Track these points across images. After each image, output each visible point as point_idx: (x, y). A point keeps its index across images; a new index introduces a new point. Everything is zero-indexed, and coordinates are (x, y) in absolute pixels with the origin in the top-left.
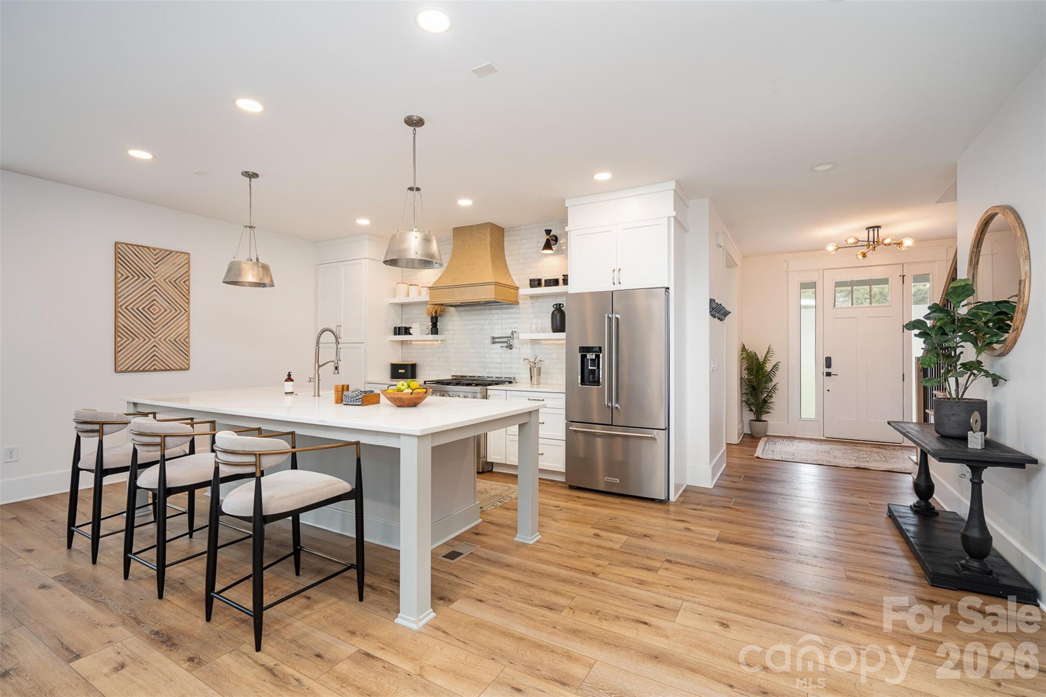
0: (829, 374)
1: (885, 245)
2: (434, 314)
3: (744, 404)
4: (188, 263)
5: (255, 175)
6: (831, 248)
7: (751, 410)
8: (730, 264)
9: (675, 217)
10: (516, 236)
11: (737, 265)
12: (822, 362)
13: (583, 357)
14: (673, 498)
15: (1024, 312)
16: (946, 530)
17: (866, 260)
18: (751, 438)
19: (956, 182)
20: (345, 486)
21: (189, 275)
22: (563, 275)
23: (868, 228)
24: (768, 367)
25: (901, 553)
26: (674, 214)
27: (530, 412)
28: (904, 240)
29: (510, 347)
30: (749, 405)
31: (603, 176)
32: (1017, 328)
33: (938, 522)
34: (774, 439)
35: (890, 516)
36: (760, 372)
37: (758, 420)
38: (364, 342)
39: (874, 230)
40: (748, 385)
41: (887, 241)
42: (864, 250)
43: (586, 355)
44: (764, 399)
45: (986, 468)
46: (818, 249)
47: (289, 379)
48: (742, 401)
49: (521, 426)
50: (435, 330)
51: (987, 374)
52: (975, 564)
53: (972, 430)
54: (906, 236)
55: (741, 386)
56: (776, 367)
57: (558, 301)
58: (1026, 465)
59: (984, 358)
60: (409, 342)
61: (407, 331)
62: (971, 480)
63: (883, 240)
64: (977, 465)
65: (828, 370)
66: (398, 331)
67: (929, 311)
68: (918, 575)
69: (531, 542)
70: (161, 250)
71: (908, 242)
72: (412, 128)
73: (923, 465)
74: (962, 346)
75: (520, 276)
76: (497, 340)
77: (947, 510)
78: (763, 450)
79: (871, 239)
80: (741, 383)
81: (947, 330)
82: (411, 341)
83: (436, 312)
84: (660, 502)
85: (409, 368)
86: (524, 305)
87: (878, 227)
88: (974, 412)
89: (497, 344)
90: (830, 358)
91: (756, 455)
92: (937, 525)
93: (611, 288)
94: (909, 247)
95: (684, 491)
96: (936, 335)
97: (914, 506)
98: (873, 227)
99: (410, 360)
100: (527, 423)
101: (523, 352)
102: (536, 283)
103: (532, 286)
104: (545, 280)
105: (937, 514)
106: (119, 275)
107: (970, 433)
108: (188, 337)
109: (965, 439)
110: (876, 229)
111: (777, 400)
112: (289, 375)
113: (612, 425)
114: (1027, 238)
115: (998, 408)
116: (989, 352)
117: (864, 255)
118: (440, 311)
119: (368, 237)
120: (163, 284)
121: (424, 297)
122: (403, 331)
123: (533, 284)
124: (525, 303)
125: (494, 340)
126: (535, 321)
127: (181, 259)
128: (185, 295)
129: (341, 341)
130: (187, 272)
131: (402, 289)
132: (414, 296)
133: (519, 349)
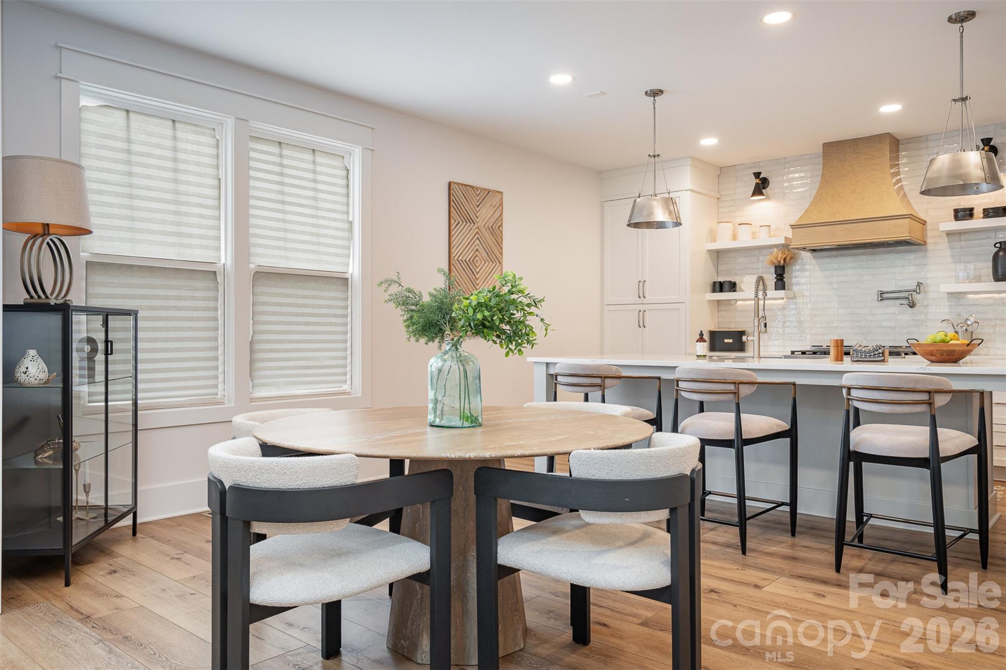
2: (782, 262)
4: (501, 204)
21: (502, 220)
29: (912, 305)
38: (684, 301)
50: (781, 283)
60: (732, 302)
61: (733, 287)
66: (719, 287)
70: (482, 189)
76: (885, 296)
82: (736, 300)
83: (784, 259)
85: (736, 337)
86: (938, 248)
89: (886, 301)
101: (937, 309)
102: (965, 214)
103: (957, 219)
104: (984, 210)
106: (453, 221)
118: (791, 258)
119: (690, 162)
120: (483, 230)
121: (764, 240)
122: (726, 287)
123: (960, 214)
124: (936, 243)
125: (882, 296)
126: (962, 266)
127: (496, 201)
128: (499, 244)
129: (645, 301)
130: (501, 215)
131: (726, 229)
132: (745, 240)
133: (926, 306)
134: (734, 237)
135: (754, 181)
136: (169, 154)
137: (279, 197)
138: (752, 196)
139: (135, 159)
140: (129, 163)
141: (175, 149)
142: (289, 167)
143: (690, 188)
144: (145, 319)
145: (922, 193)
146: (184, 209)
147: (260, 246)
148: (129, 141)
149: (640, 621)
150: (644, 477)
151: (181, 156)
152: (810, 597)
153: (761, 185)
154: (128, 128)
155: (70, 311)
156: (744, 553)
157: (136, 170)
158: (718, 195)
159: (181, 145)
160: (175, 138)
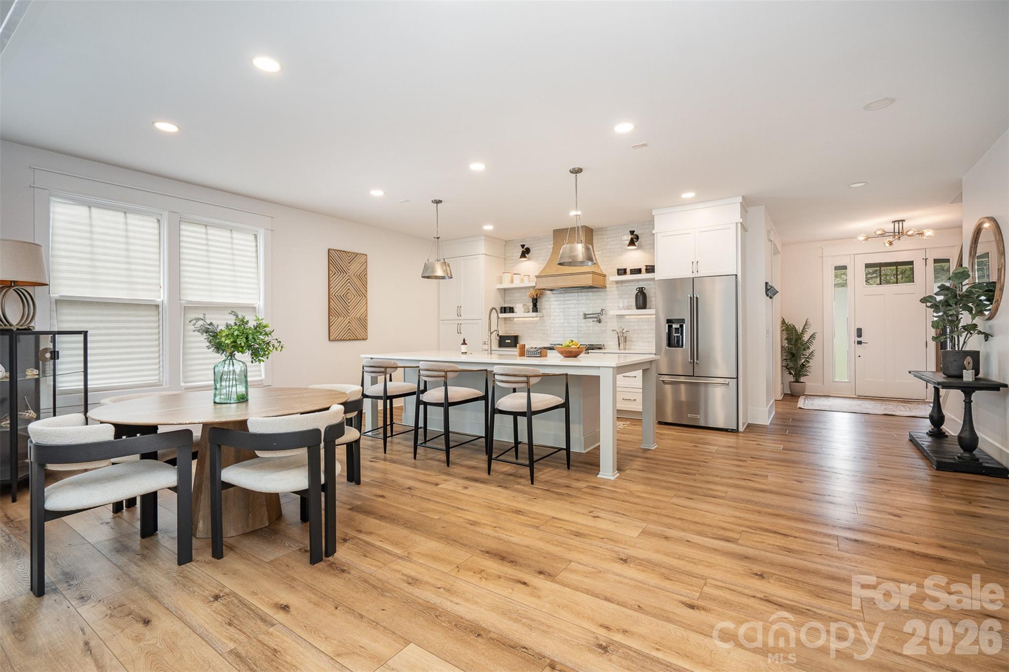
0: (860, 343)
1: (908, 236)
2: (535, 297)
3: (784, 368)
4: (366, 262)
5: (440, 202)
6: (861, 238)
7: (790, 373)
8: (776, 252)
9: (741, 223)
10: (603, 235)
11: (779, 253)
12: (854, 333)
13: (670, 327)
14: (741, 429)
15: (1002, 290)
16: (950, 444)
17: (891, 247)
18: (792, 396)
19: (961, 193)
20: (560, 400)
21: (366, 271)
22: (646, 266)
23: (894, 222)
24: (806, 338)
25: (916, 457)
26: (741, 220)
27: (651, 361)
28: (925, 231)
29: (600, 321)
30: (788, 369)
31: (688, 195)
32: (998, 300)
33: (947, 441)
34: (811, 397)
35: (911, 440)
36: (799, 341)
37: (797, 381)
38: (481, 319)
39: (899, 223)
40: (788, 352)
41: (910, 233)
42: (891, 239)
43: (672, 325)
44: (803, 364)
45: (974, 392)
46: (850, 238)
47: (464, 343)
48: (782, 366)
49: (644, 371)
50: (535, 309)
51: (980, 332)
52: (967, 455)
53: (966, 369)
54: (928, 227)
55: (782, 354)
56: (813, 337)
57: (641, 285)
58: (1001, 388)
59: (978, 320)
60: (512, 319)
61: (511, 310)
62: (964, 401)
63: (907, 232)
64: (968, 390)
65: (859, 339)
66: (504, 310)
67: (938, 290)
68: (927, 466)
69: (653, 448)
70: (352, 253)
71: (928, 233)
72: (575, 175)
73: (936, 402)
74: (962, 314)
75: (607, 266)
76: (587, 316)
77: (953, 434)
78: (802, 403)
79: (897, 230)
80: (782, 351)
81: (951, 303)
82: (514, 318)
83: (537, 295)
84: (732, 431)
85: (513, 339)
86: (611, 289)
87: (903, 221)
88: (966, 357)
89: (588, 319)
90: (861, 329)
91: (798, 406)
92: (945, 442)
93: (691, 275)
94: (929, 236)
95: (747, 426)
96: (942, 306)
97: (930, 432)
98: (898, 221)
99: (512, 332)
100: (648, 369)
101: (611, 324)
102: (622, 272)
103: (619, 274)
104: (631, 270)
105: (947, 436)
106: (331, 272)
107: (964, 371)
108: (366, 316)
109: (961, 377)
110: (901, 223)
111: (814, 365)
112: (464, 340)
113: (693, 376)
114: (1003, 241)
115: (988, 357)
116: (981, 318)
117: (891, 243)
118: (540, 294)
119: (483, 238)
120: (353, 277)
121: (527, 284)
122: (508, 310)
123: (620, 272)
124: (611, 287)
125: (586, 316)
126: (621, 301)
127: (363, 259)
128: (365, 286)
129: (461, 318)
130: (366, 268)
131: (507, 277)
132: (517, 283)
133: (606, 322)
134: (512, 282)
135: (521, 250)
136: (123, 233)
137: (206, 259)
138: (521, 258)
139: (95, 236)
140: (91, 239)
141: (127, 230)
142: (213, 240)
143: (484, 252)
144: (93, 335)
145: (558, 264)
146: (133, 267)
147: (191, 289)
148: (91, 225)
149: (350, 507)
150: (286, 431)
151: (130, 234)
152: (460, 489)
153: (526, 252)
154: (90, 217)
155: (14, 335)
156: (448, 465)
157: (96, 243)
158: (504, 257)
159: (130, 228)
160: (126, 224)
